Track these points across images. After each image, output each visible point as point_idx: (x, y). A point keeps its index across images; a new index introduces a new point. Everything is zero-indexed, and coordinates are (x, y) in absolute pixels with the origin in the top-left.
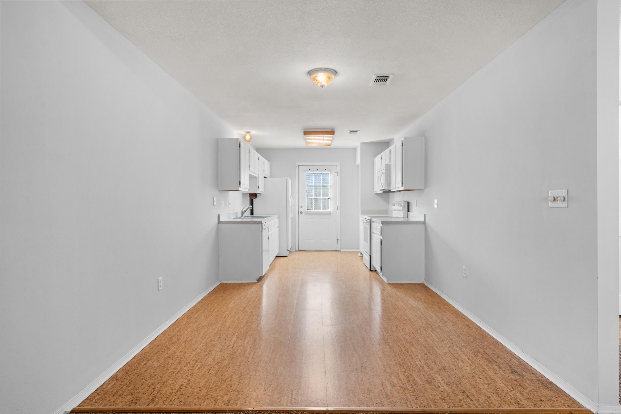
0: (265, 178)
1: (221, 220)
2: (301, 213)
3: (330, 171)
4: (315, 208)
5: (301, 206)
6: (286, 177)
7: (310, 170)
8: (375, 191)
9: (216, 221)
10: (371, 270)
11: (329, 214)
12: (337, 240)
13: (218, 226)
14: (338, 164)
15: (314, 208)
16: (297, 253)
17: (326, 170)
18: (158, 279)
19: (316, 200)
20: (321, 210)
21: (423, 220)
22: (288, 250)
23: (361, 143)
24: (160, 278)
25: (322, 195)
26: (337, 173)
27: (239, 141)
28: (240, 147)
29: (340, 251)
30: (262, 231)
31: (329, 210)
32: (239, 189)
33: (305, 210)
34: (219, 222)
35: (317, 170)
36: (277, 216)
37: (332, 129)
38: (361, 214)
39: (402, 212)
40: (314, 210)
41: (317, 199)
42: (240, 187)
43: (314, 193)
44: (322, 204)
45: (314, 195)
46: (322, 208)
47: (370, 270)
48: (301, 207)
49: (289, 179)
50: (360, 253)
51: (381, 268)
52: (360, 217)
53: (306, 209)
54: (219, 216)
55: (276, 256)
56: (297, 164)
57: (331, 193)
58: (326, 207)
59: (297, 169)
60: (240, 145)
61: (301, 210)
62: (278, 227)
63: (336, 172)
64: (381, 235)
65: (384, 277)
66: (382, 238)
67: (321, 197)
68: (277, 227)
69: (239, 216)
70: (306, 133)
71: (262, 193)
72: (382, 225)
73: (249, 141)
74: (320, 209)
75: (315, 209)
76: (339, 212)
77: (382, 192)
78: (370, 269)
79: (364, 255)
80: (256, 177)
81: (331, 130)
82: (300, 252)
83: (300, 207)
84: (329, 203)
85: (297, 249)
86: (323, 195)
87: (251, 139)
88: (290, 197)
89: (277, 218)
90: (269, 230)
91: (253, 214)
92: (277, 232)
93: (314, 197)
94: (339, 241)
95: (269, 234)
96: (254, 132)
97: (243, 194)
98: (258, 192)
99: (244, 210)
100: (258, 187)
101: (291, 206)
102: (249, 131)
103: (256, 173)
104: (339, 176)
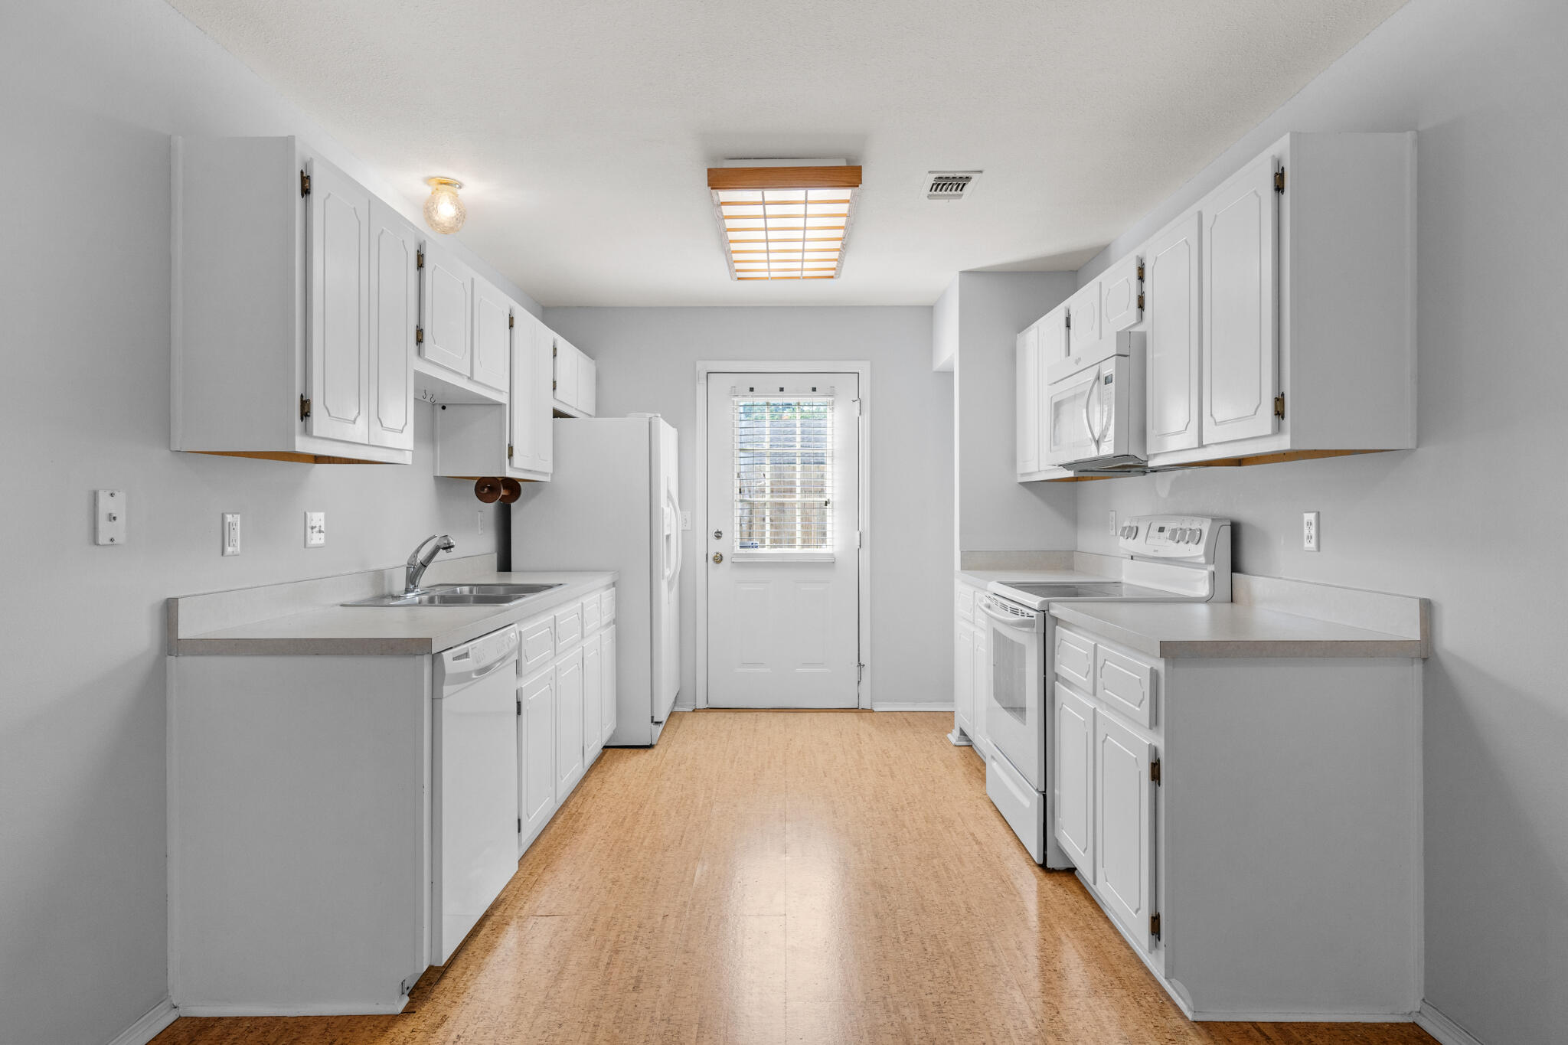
0: (557, 414)
1: (184, 632)
2: (719, 559)
3: (831, 394)
4: (773, 541)
5: (718, 532)
6: (649, 415)
7: (752, 389)
8: (1020, 470)
9: (143, 636)
10: (1049, 865)
11: (829, 564)
12: (856, 669)
14: (864, 368)
15: (767, 542)
16: (701, 721)
17: (814, 389)
19: (780, 508)
20: (797, 550)
21: (1416, 635)
22: (655, 720)
25: (798, 490)
26: (857, 403)
27: (302, 153)
28: (306, 191)
29: (871, 711)
31: (825, 550)
32: (295, 448)
33: (733, 548)
34: (171, 643)
35: (782, 390)
36: (606, 579)
37: (849, 159)
38: (963, 568)
39: (1205, 574)
40: (766, 550)
41: (783, 504)
42: (307, 431)
43: (768, 483)
44: (798, 527)
45: (768, 490)
46: (799, 542)
47: (1043, 866)
48: (718, 535)
49: (661, 420)
50: (956, 733)
51: (1155, 922)
52: (957, 582)
53: (737, 544)
54: (169, 610)
55: (605, 747)
56: (702, 367)
57: (835, 481)
58: (816, 532)
59: (701, 389)
60: (306, 178)
61: (716, 546)
62: (615, 621)
63: (856, 398)
64: (1154, 722)
65: (1173, 980)
66: (1160, 743)
67: (798, 497)
68: (608, 625)
69: (400, 585)
70: (719, 178)
71: (547, 479)
72: (1160, 665)
74: (791, 542)
75: (776, 542)
76: (865, 554)
77: (1071, 474)
78: (1041, 862)
79: (995, 764)
80: (500, 405)
81: (843, 163)
82: (713, 715)
83: (712, 535)
84: (829, 520)
85: (701, 704)
86: (804, 491)
87: (462, 216)
88: (669, 497)
89: (608, 587)
90: (526, 665)
91: (509, 570)
92: (599, 644)
93: (767, 498)
94: (866, 673)
95: (525, 683)
96: (476, 188)
97: (447, 484)
98: (510, 473)
99: (422, 556)
100: (511, 449)
101: (668, 533)
102: (452, 175)
103: (489, 382)
104: (867, 415)
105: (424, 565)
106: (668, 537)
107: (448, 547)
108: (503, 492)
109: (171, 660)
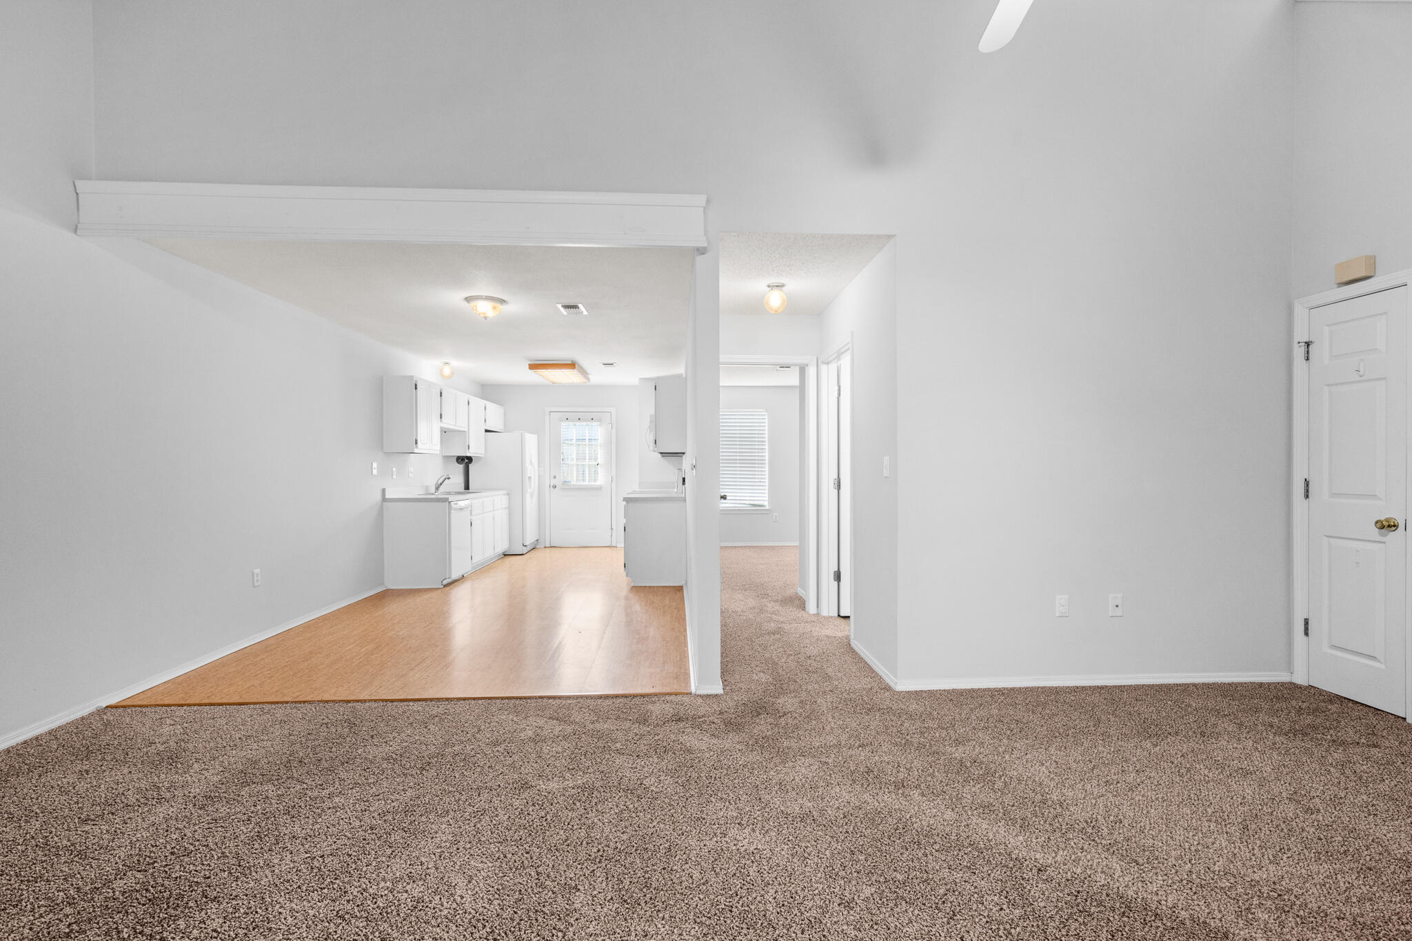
0: (487, 431)
1: (387, 497)
2: (555, 487)
3: (600, 420)
6: (522, 430)
7: (567, 419)
9: (379, 497)
11: (599, 488)
12: (611, 531)
13: (382, 505)
14: (613, 410)
15: (575, 480)
16: (548, 550)
17: (592, 419)
18: (253, 572)
20: (587, 483)
22: (525, 545)
23: (640, 379)
24: (257, 571)
25: (587, 459)
26: (610, 424)
27: (415, 379)
28: (416, 388)
30: (450, 513)
31: (598, 483)
32: (413, 450)
34: (384, 499)
35: (579, 419)
36: (505, 492)
37: (572, 361)
40: (574, 483)
41: (581, 465)
42: (417, 447)
43: (575, 456)
44: (587, 473)
45: (575, 459)
46: (587, 480)
48: (555, 477)
49: (527, 433)
51: (625, 565)
53: (561, 481)
54: (384, 491)
55: (505, 554)
56: (547, 410)
57: (601, 455)
58: (593, 477)
59: (547, 418)
60: (416, 385)
61: (553, 481)
62: (509, 508)
63: (610, 422)
64: (625, 517)
66: (626, 522)
67: (587, 462)
68: (505, 508)
69: (433, 490)
70: (535, 366)
71: (482, 456)
72: (625, 503)
73: (449, 377)
74: (584, 480)
75: (578, 480)
76: (614, 485)
80: (464, 432)
81: (569, 363)
82: (554, 549)
83: (552, 477)
84: (599, 471)
85: (548, 545)
86: (589, 459)
87: (453, 373)
88: (531, 462)
89: (504, 495)
90: (473, 513)
91: (468, 489)
92: (502, 516)
93: (575, 462)
94: (614, 531)
95: (473, 518)
96: (455, 363)
97: (447, 458)
98: (468, 455)
99: (440, 482)
100: (469, 446)
101: (530, 475)
102: (447, 361)
103: (461, 425)
104: (614, 431)
105: (441, 484)
106: (530, 478)
107: (449, 478)
108: (466, 461)
109: (384, 503)
